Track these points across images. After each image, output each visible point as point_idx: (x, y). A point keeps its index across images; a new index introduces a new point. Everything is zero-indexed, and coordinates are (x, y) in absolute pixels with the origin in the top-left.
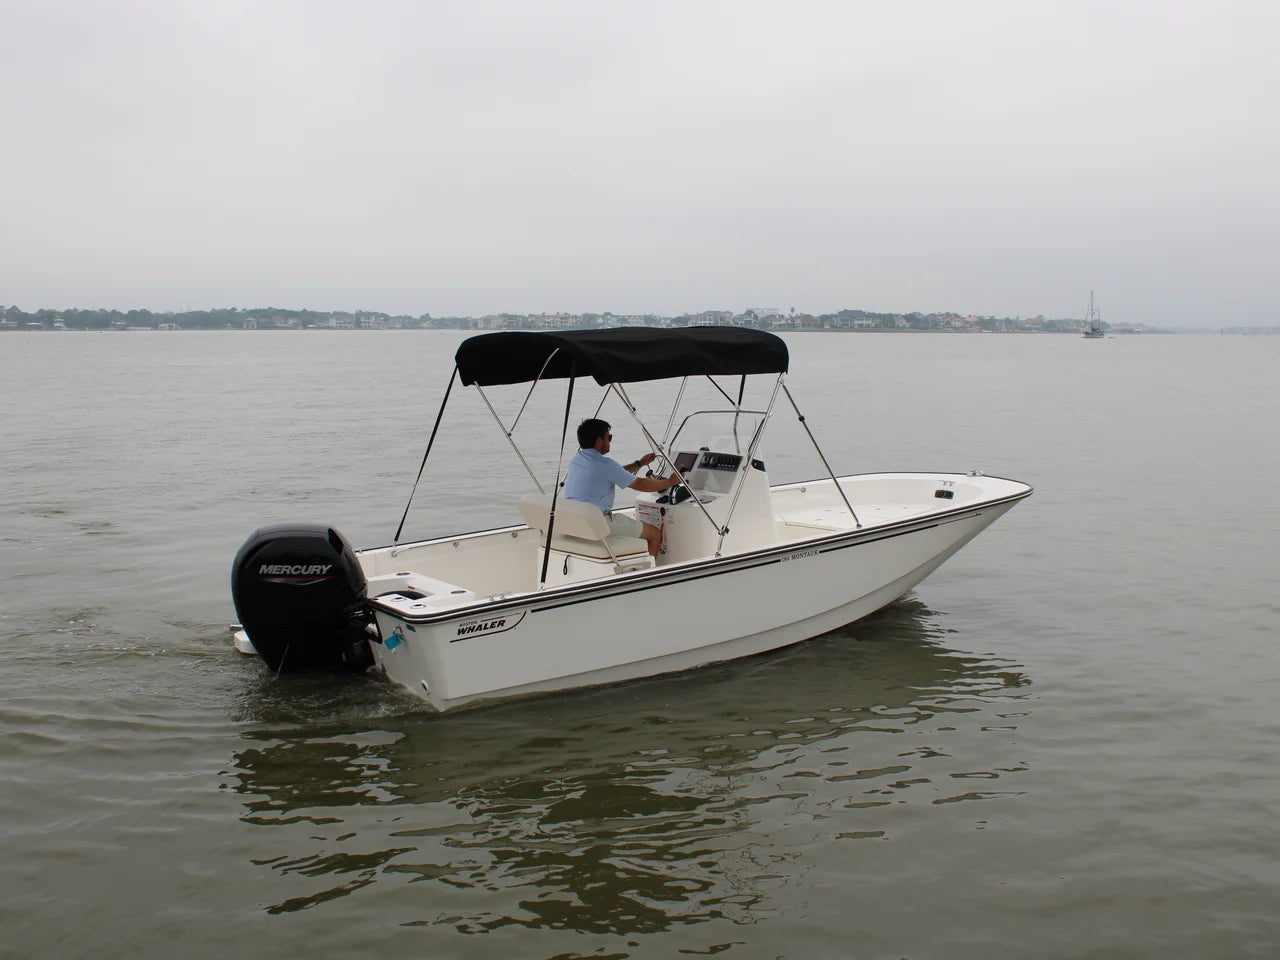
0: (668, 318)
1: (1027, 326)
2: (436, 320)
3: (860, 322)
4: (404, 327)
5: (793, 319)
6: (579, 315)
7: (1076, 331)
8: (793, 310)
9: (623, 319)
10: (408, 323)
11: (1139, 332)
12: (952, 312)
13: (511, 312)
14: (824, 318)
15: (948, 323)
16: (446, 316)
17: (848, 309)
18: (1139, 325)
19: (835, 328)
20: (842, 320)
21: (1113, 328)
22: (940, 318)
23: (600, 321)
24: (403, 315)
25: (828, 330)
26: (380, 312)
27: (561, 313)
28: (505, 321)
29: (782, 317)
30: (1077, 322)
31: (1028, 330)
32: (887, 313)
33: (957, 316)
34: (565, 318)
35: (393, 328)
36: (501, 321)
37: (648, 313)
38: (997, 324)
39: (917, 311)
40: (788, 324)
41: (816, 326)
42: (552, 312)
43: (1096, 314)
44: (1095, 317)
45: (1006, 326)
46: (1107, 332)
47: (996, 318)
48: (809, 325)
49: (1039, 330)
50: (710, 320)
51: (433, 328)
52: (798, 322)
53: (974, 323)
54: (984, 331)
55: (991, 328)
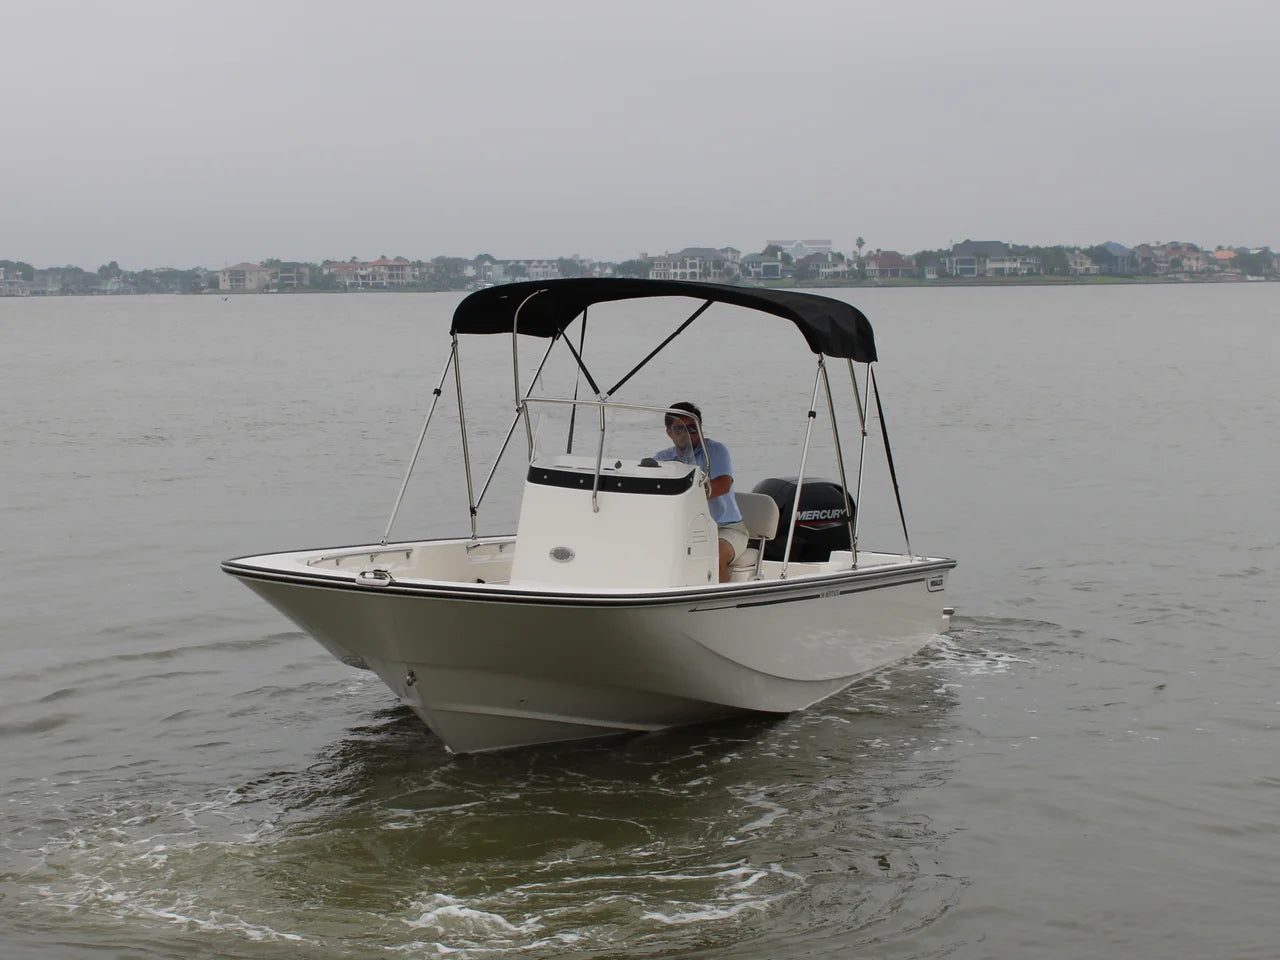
0: (609, 264)
2: (133, 275)
3: (999, 265)
4: (65, 291)
5: (861, 262)
6: (426, 259)
8: (860, 243)
9: (516, 268)
10: (75, 282)
12: (1183, 239)
13: (285, 259)
14: (925, 258)
15: (1176, 263)
16: (151, 267)
17: (974, 239)
19: (946, 278)
20: (963, 262)
22: (1156, 252)
23: (470, 272)
24: (63, 266)
25: (933, 284)
26: (14, 260)
27: (391, 257)
28: (274, 276)
29: (839, 257)
32: (1053, 245)
33: (1193, 248)
34: (398, 267)
35: (43, 293)
36: (268, 278)
37: (567, 256)
38: (1275, 264)
39: (1114, 241)
40: (852, 273)
41: (913, 276)
42: (372, 257)
47: (1275, 251)
48: (895, 274)
50: (693, 266)
51: (127, 292)
52: (872, 266)
53: (1228, 262)
54: (1249, 278)
55: (1264, 271)
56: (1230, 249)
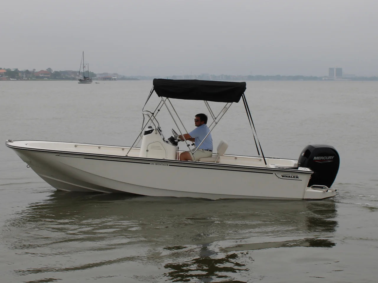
1: (41, 75)
7: (74, 79)
11: (115, 79)
18: (115, 74)
21: (98, 76)
30: (74, 73)
31: (42, 78)
38: (20, 74)
43: (86, 66)
44: (86, 70)
45: (26, 77)
46: (94, 79)
47: (20, 70)
49: (49, 78)
53: (4, 74)
54: (11, 79)
55: (16, 77)
56: (4, 69)
